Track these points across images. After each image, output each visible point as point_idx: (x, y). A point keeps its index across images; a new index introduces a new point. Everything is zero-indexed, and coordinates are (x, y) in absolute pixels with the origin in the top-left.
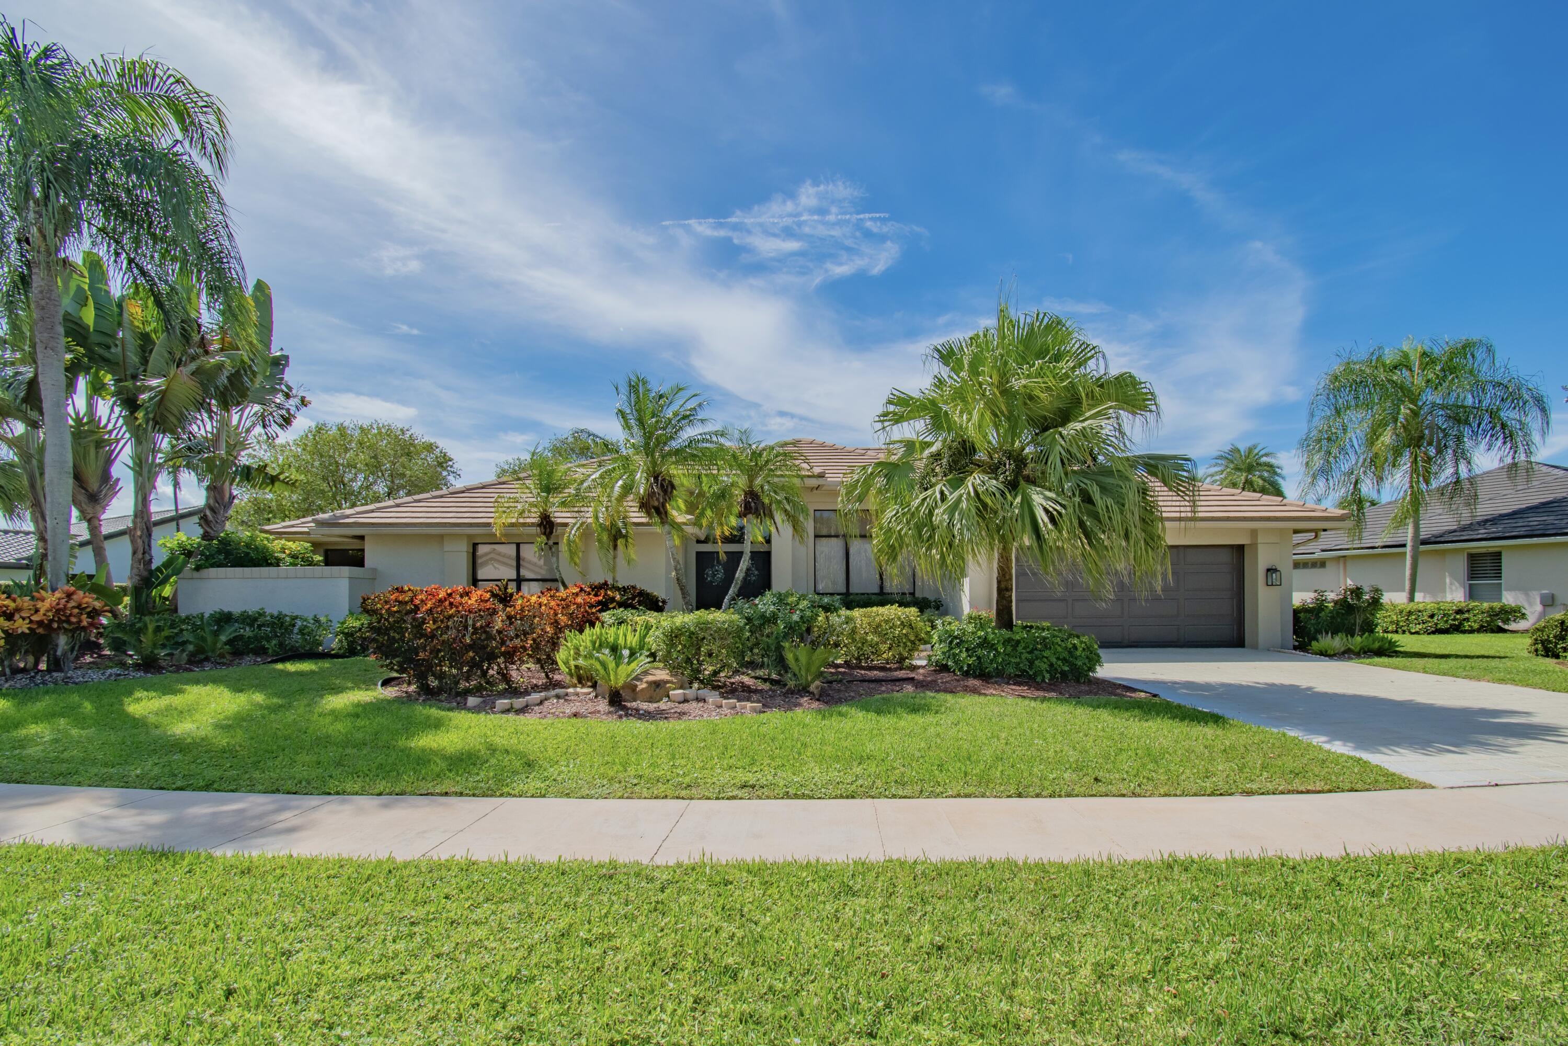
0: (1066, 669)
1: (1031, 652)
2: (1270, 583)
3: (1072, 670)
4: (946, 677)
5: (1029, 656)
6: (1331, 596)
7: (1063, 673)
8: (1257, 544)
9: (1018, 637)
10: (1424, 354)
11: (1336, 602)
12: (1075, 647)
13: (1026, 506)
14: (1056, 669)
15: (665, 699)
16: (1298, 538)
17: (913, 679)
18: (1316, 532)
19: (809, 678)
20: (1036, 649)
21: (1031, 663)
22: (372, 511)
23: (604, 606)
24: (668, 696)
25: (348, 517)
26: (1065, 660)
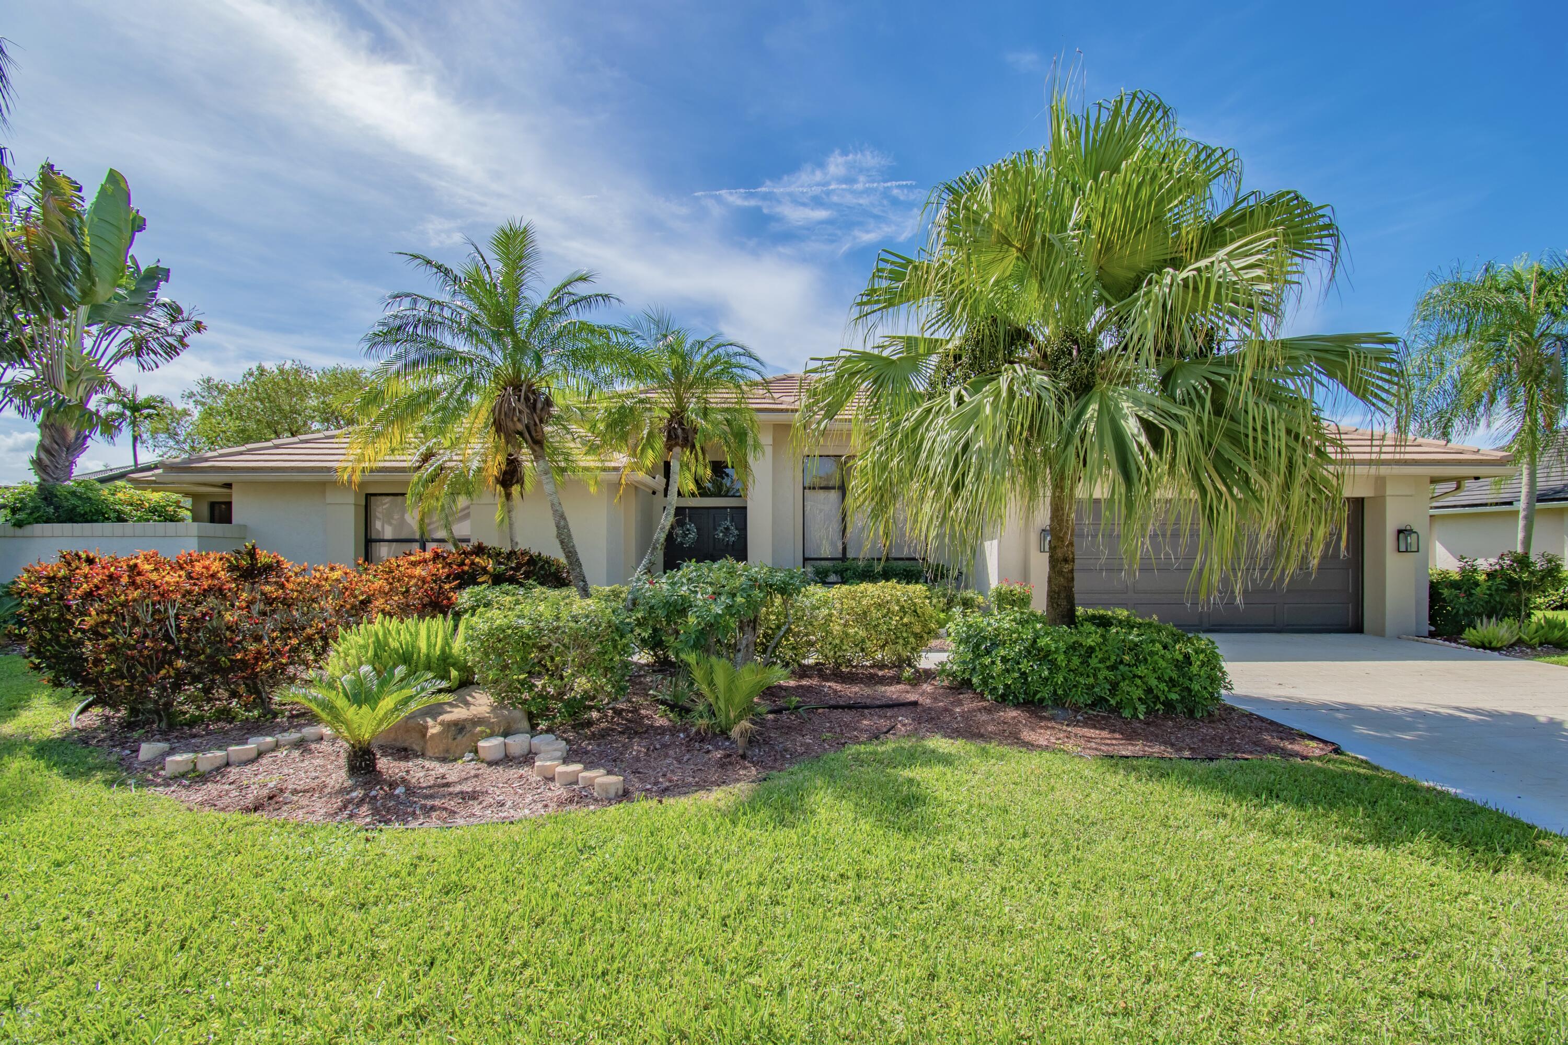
0: (1174, 696)
1: (1113, 668)
2: (1403, 548)
3: (1183, 698)
4: (968, 703)
5: (1110, 675)
6: (1484, 564)
7: (1169, 705)
8: (1383, 497)
9: (1090, 642)
10: (1542, 274)
11: (1491, 575)
12: (1187, 657)
13: (1106, 419)
14: (1158, 698)
15: (469, 756)
16: (1441, 488)
17: (915, 704)
18: (1459, 482)
19: (732, 715)
20: (1121, 662)
21: (1114, 686)
22: (241, 453)
23: (467, 579)
24: (476, 751)
25: (207, 460)
26: (1172, 683)
